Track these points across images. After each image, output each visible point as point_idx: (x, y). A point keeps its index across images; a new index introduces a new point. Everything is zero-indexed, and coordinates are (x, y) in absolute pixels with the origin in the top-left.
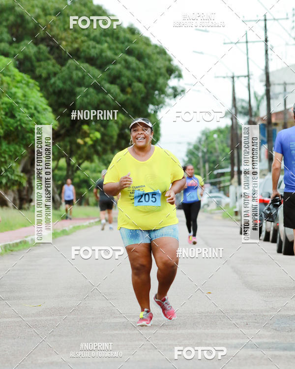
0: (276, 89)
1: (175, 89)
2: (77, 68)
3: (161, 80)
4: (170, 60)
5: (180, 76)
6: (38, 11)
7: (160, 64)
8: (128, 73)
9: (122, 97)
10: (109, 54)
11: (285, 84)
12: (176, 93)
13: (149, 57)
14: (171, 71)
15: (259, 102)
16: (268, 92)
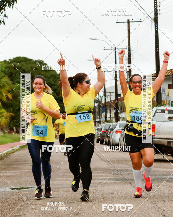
0: (107, 94)
6: (29, 68)
11: (110, 93)
15: (101, 98)
16: (105, 95)
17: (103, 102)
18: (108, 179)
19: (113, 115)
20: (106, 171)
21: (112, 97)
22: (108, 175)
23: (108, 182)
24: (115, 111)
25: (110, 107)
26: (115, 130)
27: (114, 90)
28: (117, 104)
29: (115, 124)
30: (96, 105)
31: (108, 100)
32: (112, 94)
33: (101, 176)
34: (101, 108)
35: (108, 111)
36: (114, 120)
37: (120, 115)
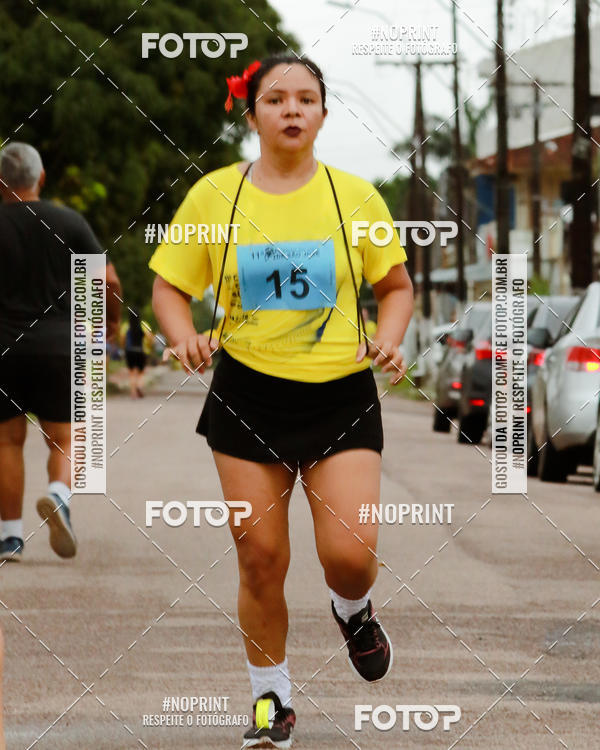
0: (518, 96)
4: (274, 19)
9: (162, 103)
11: (537, 84)
15: (474, 124)
16: (501, 101)
17: (486, 148)
18: (519, 689)
19: (554, 245)
20: (500, 627)
21: (547, 115)
22: (513, 657)
23: (520, 705)
24: (568, 213)
25: (535, 186)
26: (568, 342)
27: (566, 72)
28: (582, 165)
29: (565, 301)
31: (520, 136)
32: (547, 94)
33: (462, 666)
34: (468, 193)
35: (522, 214)
36: (562, 277)
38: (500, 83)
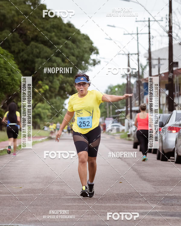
0: (154, 62)
1: (94, 61)
2: (36, 47)
3: (86, 55)
4: (92, 43)
5: (97, 53)
6: (13, 12)
7: (86, 45)
8: (67, 50)
9: (63, 64)
10: (56, 39)
11: (159, 59)
12: (95, 63)
13: (79, 41)
14: (93, 50)
15: (143, 70)
16: (150, 64)
19: (164, 100)
20: (152, 198)
21: (162, 67)
24: (167, 92)
26: (167, 125)
27: (167, 56)
28: (171, 80)
29: (167, 115)
30: (133, 81)
32: (162, 62)
33: (142, 208)
34: (141, 88)
36: (166, 109)
37: (176, 101)
38: (150, 59)
